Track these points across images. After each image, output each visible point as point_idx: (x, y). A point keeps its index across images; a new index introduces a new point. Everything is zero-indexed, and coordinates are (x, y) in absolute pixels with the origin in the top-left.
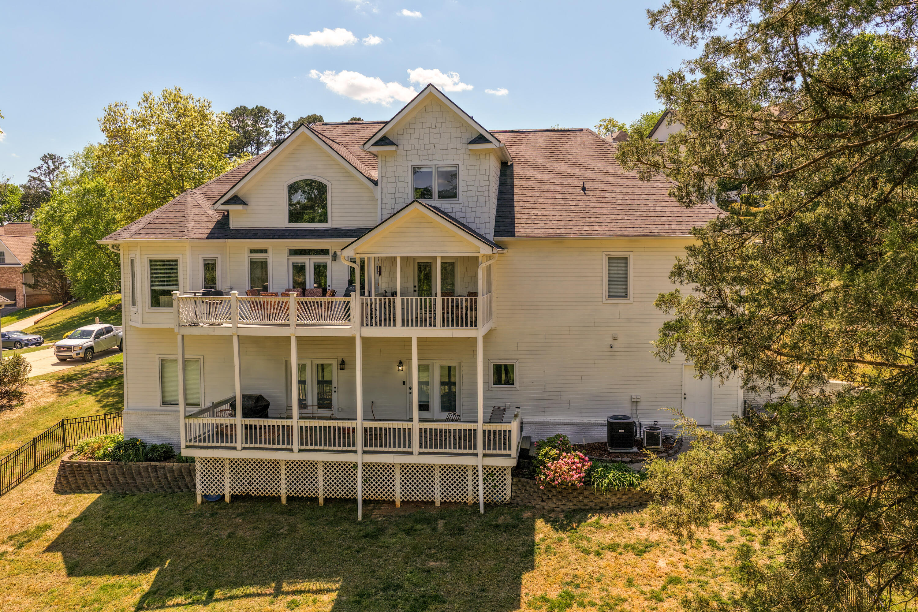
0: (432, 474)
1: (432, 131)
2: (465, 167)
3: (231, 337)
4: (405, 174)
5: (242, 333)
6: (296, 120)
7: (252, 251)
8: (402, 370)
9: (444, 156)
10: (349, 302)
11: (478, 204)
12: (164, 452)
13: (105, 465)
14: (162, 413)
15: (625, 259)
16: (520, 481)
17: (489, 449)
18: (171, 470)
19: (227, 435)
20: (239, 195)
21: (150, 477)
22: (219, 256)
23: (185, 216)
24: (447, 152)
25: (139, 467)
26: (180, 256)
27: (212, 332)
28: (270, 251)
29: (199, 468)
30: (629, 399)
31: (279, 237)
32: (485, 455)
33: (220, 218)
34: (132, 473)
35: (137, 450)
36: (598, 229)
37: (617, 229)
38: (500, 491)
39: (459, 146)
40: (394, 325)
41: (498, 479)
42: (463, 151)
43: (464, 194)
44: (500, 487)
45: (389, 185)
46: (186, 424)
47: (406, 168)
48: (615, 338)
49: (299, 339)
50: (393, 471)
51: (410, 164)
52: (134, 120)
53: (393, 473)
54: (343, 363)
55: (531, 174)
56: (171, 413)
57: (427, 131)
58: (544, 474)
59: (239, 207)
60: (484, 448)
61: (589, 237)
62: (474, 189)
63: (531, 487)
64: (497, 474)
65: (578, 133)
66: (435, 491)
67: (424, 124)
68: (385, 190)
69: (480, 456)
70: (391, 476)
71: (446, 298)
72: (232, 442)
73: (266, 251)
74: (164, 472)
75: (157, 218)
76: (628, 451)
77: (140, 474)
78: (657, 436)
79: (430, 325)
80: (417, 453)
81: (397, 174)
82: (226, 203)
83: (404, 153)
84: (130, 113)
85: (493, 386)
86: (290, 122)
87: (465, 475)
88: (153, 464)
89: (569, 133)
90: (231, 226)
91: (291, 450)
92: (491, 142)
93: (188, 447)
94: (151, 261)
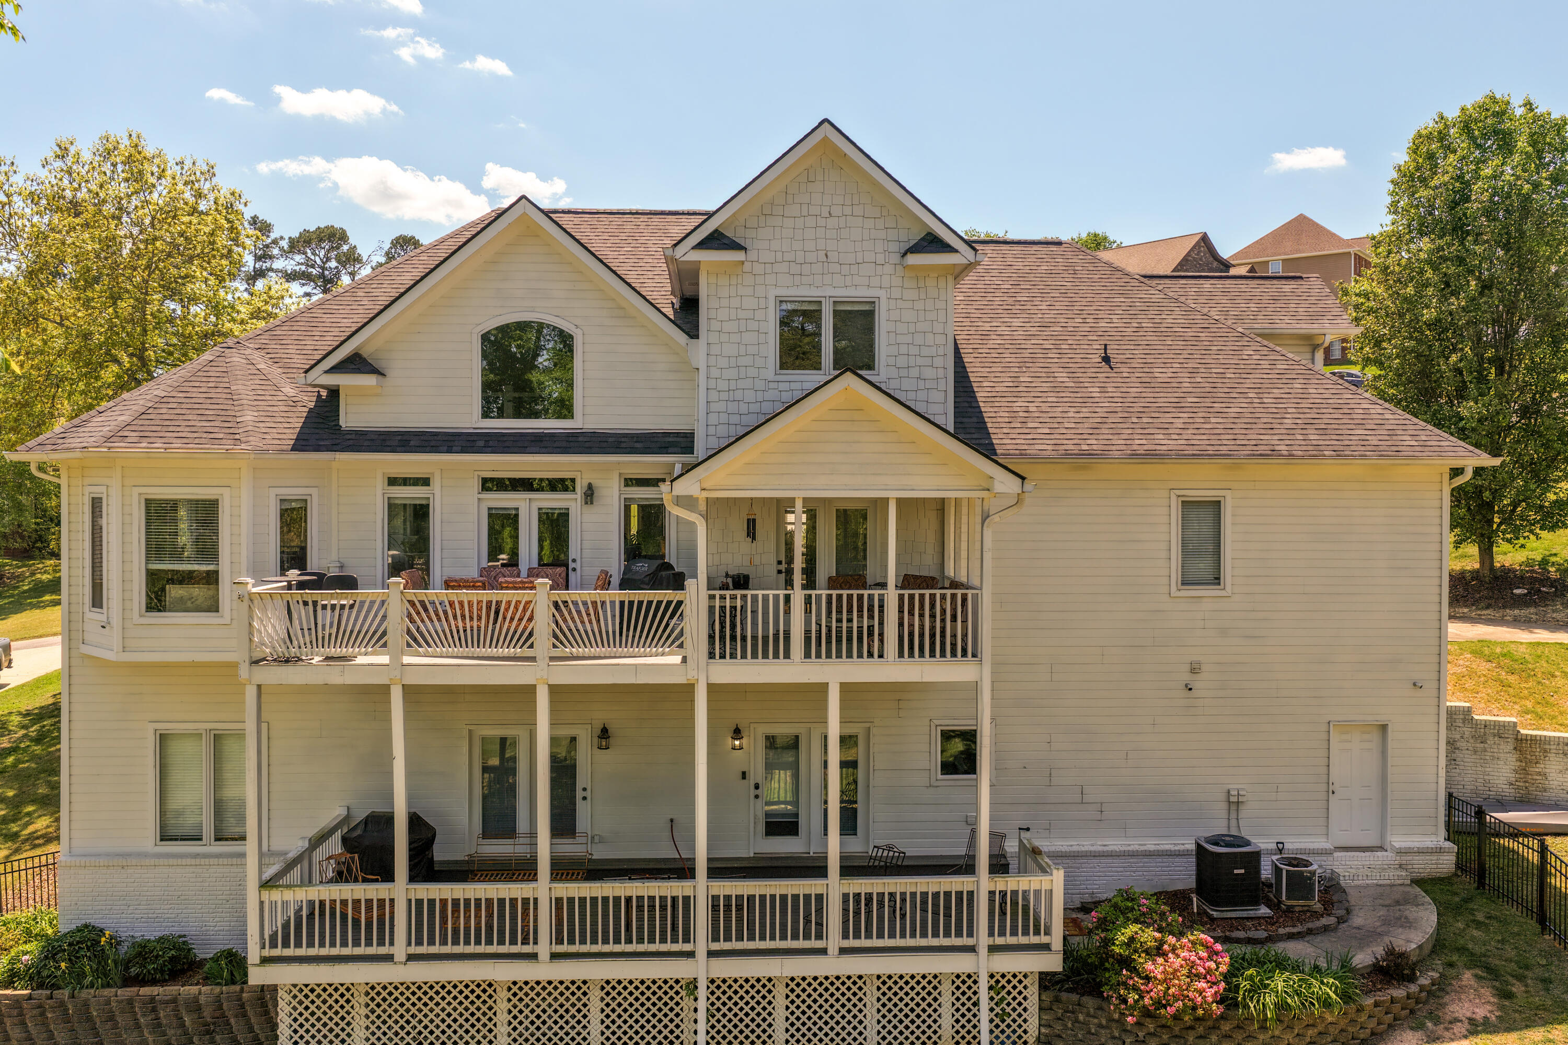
0: (860, 994)
1: (821, 222)
2: (892, 302)
3: (384, 690)
4: (760, 315)
5: (412, 679)
6: (296, 234)
7: (392, 481)
8: (741, 748)
9: (848, 278)
10: (680, 603)
11: (921, 383)
12: (172, 959)
13: (17, 1002)
14: (161, 861)
15: (1216, 506)
16: (1057, 1000)
17: (1002, 933)
18: (195, 1006)
19: (356, 922)
20: (365, 353)
21: (138, 1026)
22: (314, 492)
23: (231, 397)
24: (854, 269)
25: (108, 1002)
26: (226, 492)
27: (336, 676)
28: (436, 483)
29: (288, 1009)
30: (1223, 797)
31: (464, 450)
32: (993, 949)
33: (311, 405)
34: (90, 1019)
35: (99, 955)
36: (1164, 443)
37: (1201, 442)
38: (1014, 1026)
39: (880, 259)
40: (787, 655)
41: (1009, 999)
42: (888, 269)
43: (891, 361)
44: (1014, 1015)
45: (724, 337)
46: (262, 903)
47: (762, 301)
48: (1194, 669)
49: (555, 690)
50: (770, 991)
51: (773, 293)
52: (33, 198)
53: (769, 997)
54: (604, 733)
55: (987, 327)
56: (184, 861)
57: (811, 222)
58: (1135, 989)
59: (368, 381)
60: (991, 934)
61: (1152, 456)
62: (914, 350)
63: (1088, 1015)
64: (1009, 987)
65: (1054, 248)
66: (866, 1033)
67: (805, 207)
68: (715, 350)
69: (983, 951)
70: (764, 1003)
71: (906, 592)
72: (381, 943)
73: (425, 482)
74: (176, 1010)
75: (162, 400)
76: (1252, 914)
77: (112, 1018)
78: (1310, 879)
79: (871, 655)
80: (837, 951)
81: (742, 314)
82: (333, 370)
83: (758, 268)
84: (21, 183)
85: (940, 777)
86: (282, 238)
87: (935, 994)
88: (146, 991)
89: (1035, 248)
90: (342, 423)
91: (533, 956)
92: (956, 251)
93: (265, 961)
94: (148, 502)
